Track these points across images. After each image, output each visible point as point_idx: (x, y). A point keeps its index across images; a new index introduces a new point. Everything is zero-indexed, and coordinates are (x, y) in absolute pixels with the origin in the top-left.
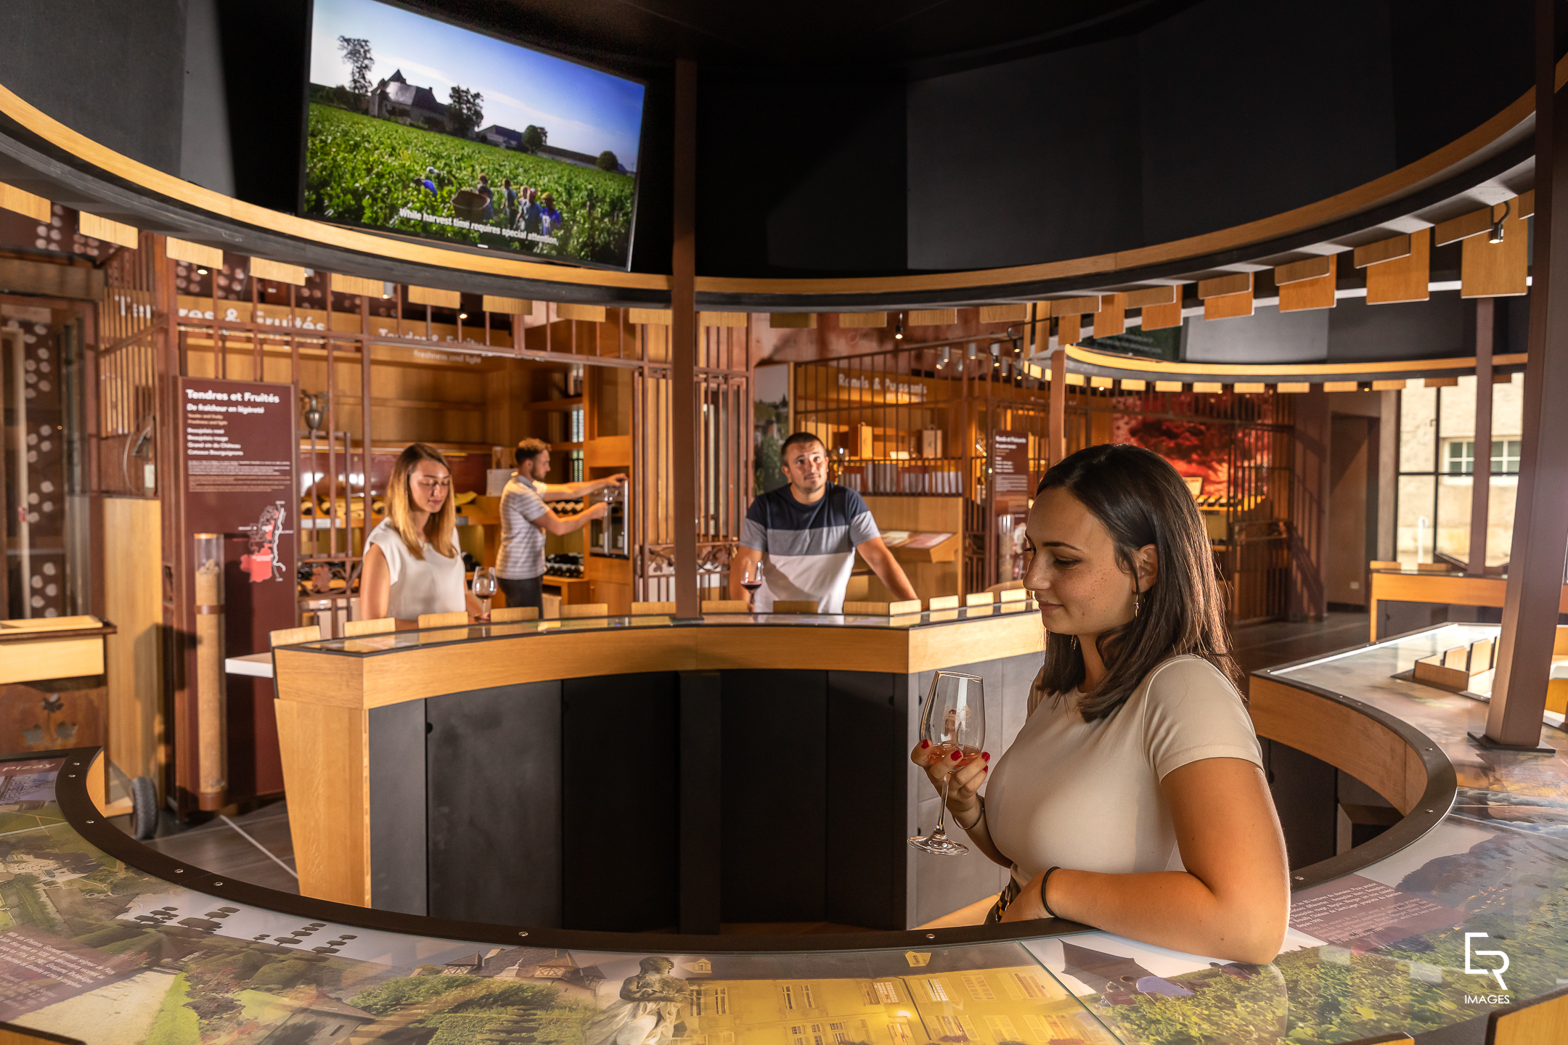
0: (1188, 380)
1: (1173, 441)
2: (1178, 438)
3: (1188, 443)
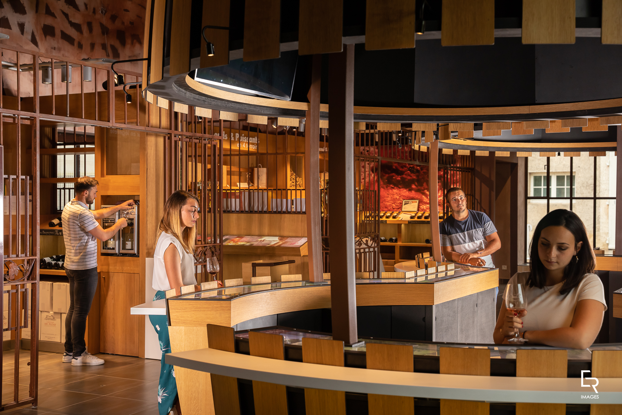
0: (473, 149)
1: (399, 176)
2: (403, 174)
3: (409, 178)
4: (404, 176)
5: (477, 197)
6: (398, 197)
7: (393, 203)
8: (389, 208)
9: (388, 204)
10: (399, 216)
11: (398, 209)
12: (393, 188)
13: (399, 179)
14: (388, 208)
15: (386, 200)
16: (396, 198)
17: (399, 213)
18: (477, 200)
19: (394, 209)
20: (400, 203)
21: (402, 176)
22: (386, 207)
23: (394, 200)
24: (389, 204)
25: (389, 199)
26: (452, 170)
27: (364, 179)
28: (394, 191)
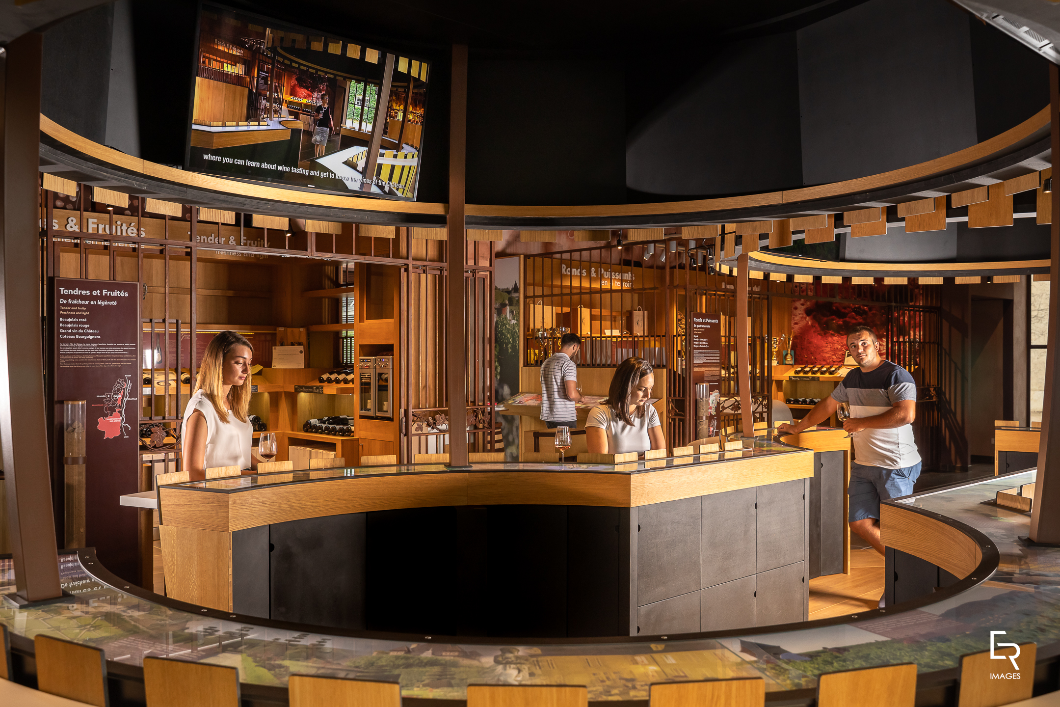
0: (847, 275)
1: (841, 320)
2: (846, 317)
3: (854, 321)
4: (847, 319)
5: (945, 345)
6: (840, 347)
7: (833, 355)
8: (828, 361)
10: (838, 372)
11: (840, 362)
12: (833, 335)
13: (841, 323)
14: (826, 361)
15: (825, 351)
16: (837, 348)
17: (839, 367)
18: (945, 350)
19: (834, 362)
20: (843, 355)
21: (845, 319)
22: (824, 360)
23: (835, 351)
24: (828, 355)
25: (828, 349)
26: (911, 310)
27: (796, 324)
28: (835, 338)
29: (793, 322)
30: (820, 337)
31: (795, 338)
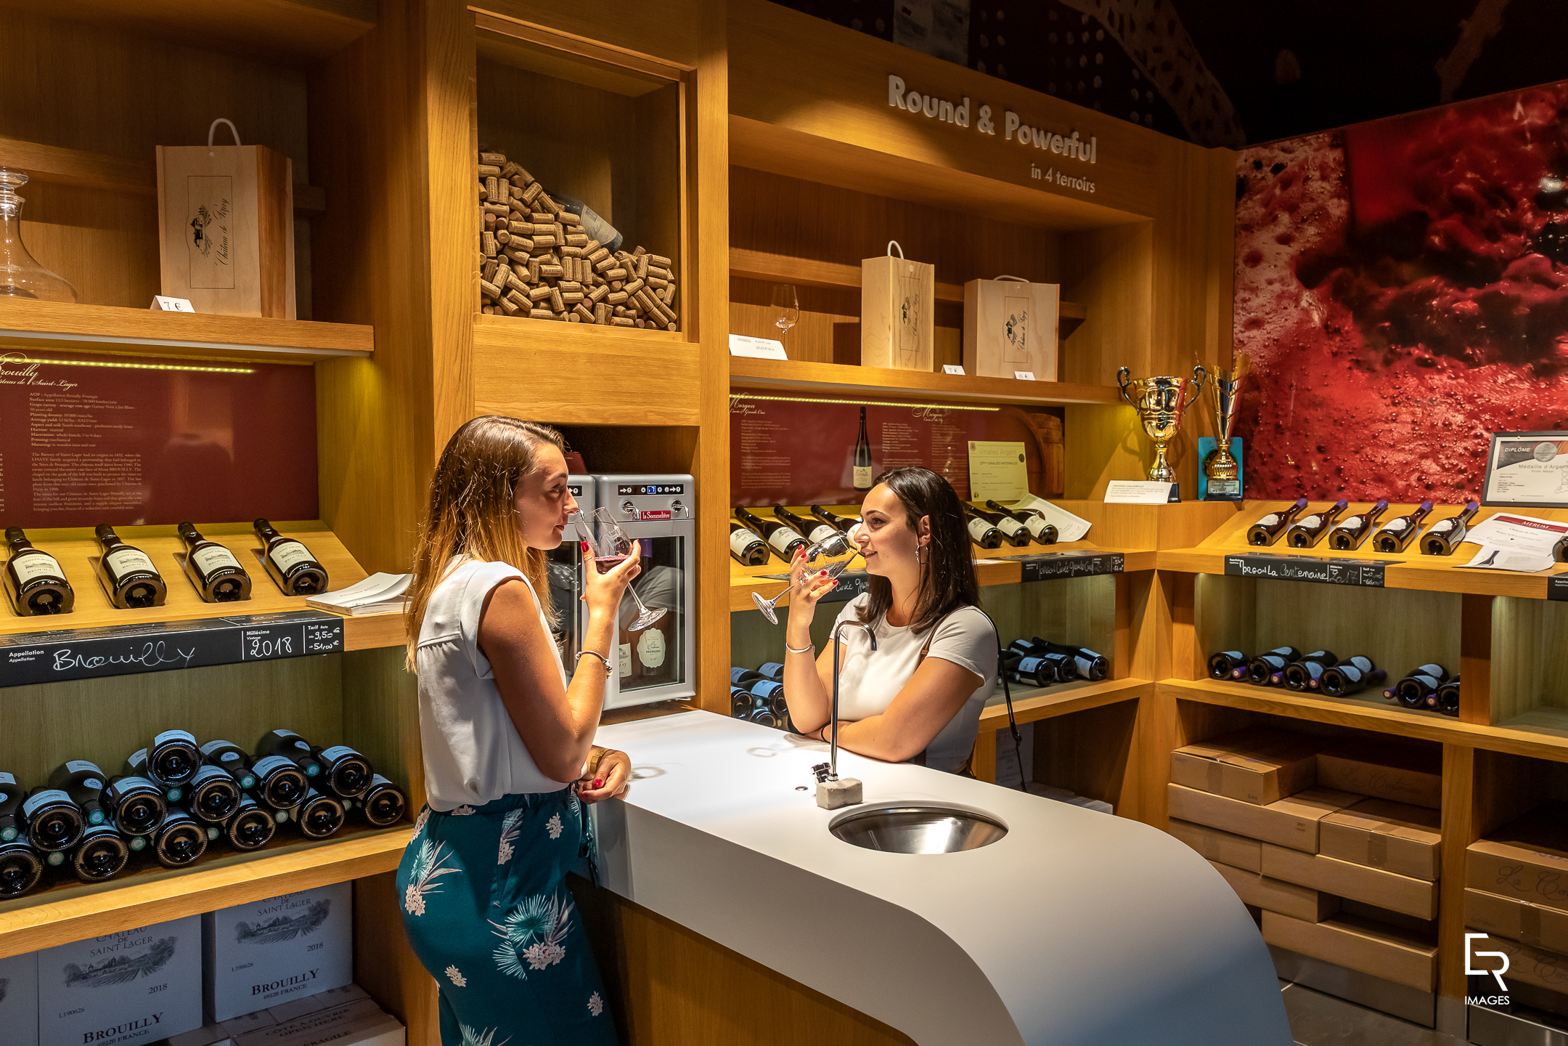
1: (1472, 292)
2: (1495, 276)
3: (1538, 294)
4: (1504, 286)
6: (1459, 418)
7: (1424, 456)
8: (1401, 484)
9: (1395, 458)
11: (1461, 486)
12: (1428, 365)
14: (1391, 484)
15: (1383, 437)
16: (1447, 425)
17: (1469, 514)
19: (1429, 487)
20: (1476, 454)
21: (1490, 287)
23: (1433, 437)
24: (1401, 457)
25: (1401, 430)
27: (1255, 324)
28: (1437, 380)
29: (1241, 318)
30: (1361, 376)
31: (1251, 382)
